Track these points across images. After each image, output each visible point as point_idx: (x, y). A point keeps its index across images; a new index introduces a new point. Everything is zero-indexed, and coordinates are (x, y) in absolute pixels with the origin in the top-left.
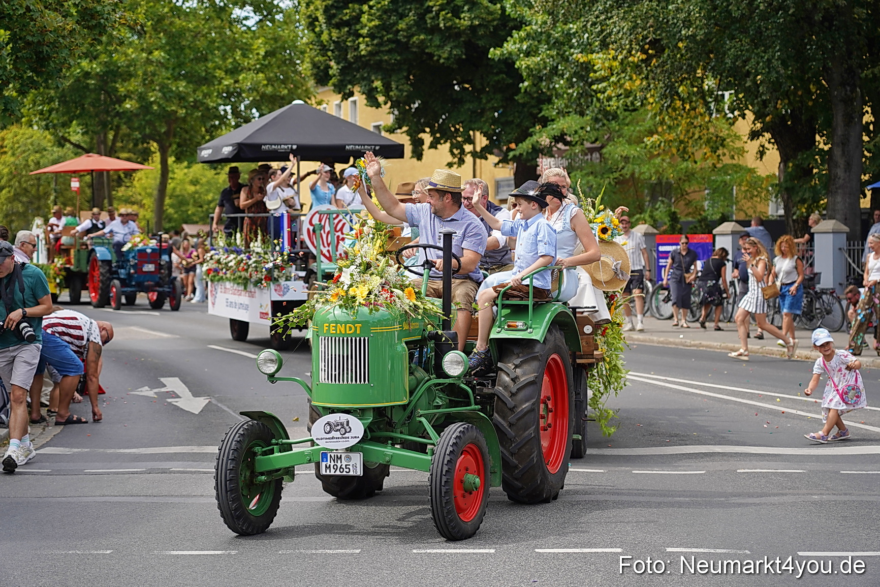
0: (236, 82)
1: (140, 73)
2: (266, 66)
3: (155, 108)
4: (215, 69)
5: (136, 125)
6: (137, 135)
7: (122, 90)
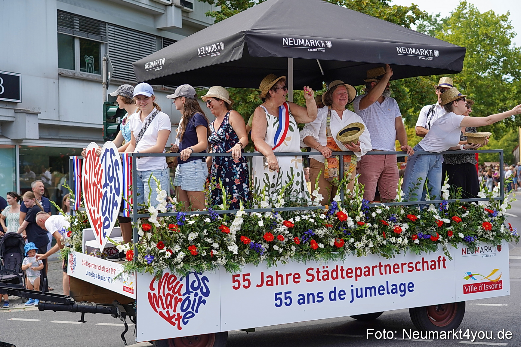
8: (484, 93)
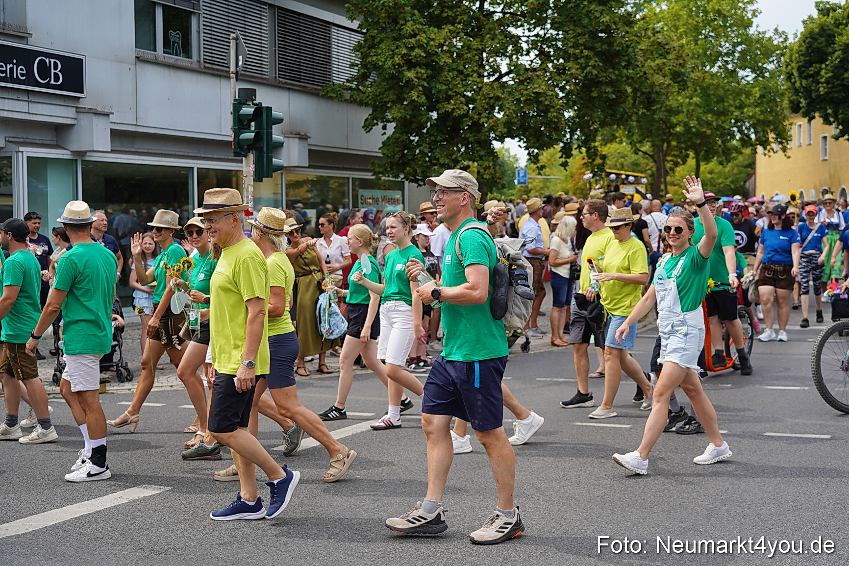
0: (742, 113)
1: (685, 110)
2: (759, 104)
3: (694, 130)
4: (729, 106)
5: (683, 140)
6: (683, 145)
7: (674, 120)
8: (712, 97)
